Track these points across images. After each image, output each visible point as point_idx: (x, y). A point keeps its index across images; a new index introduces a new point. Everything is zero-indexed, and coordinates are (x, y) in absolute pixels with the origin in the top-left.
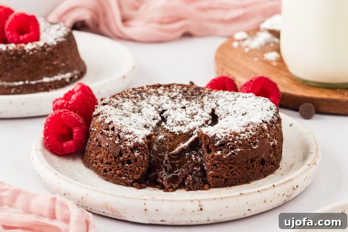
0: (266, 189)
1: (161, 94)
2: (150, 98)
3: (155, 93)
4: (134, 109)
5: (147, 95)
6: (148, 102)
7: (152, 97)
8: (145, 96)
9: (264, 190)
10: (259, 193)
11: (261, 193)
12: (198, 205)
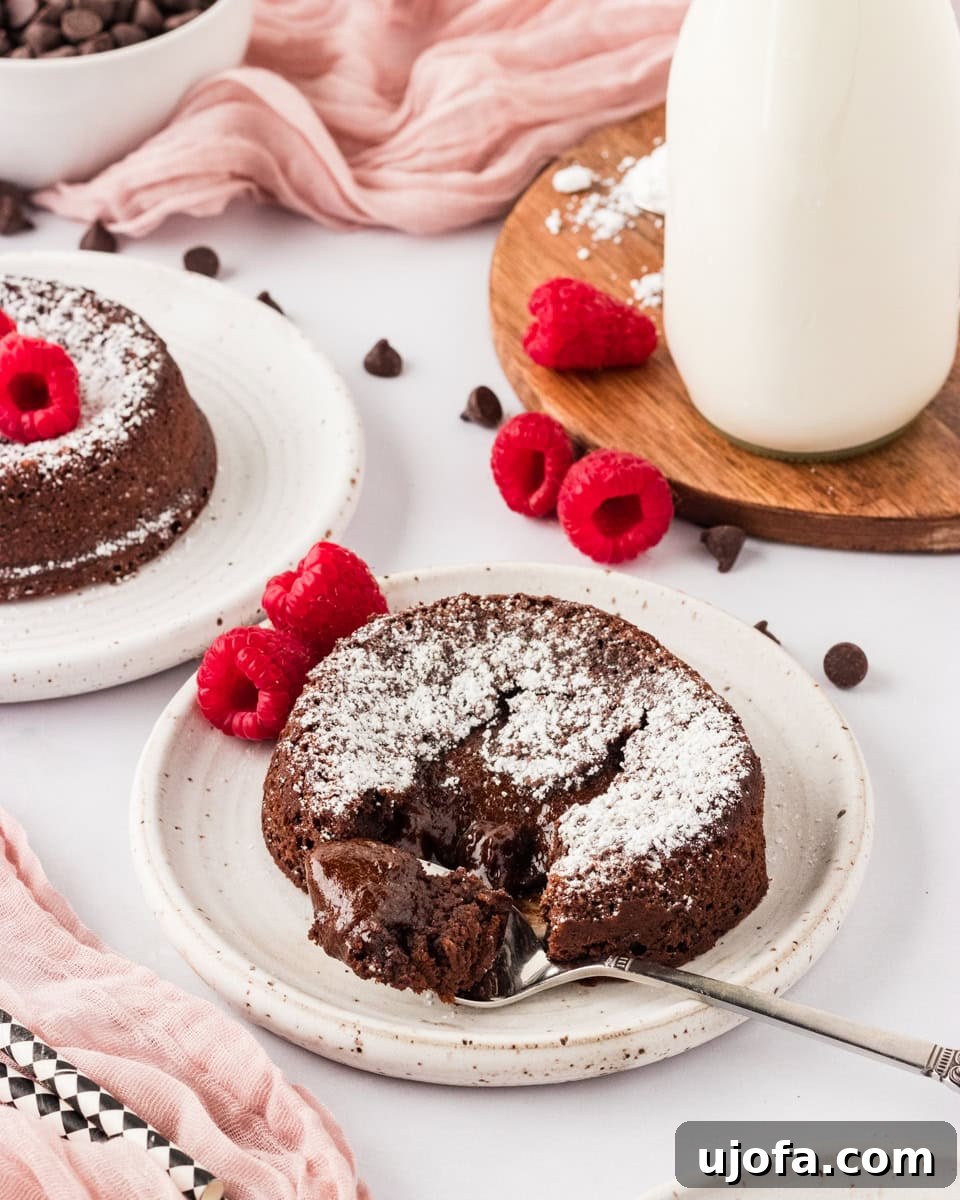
0: (536, 1046)
1: (537, 634)
2: (500, 641)
3: (522, 627)
4: (434, 671)
5: (498, 630)
6: (486, 655)
7: (505, 641)
8: (492, 630)
9: (531, 1048)
10: (514, 1051)
11: (518, 1052)
12: (353, 1039)
